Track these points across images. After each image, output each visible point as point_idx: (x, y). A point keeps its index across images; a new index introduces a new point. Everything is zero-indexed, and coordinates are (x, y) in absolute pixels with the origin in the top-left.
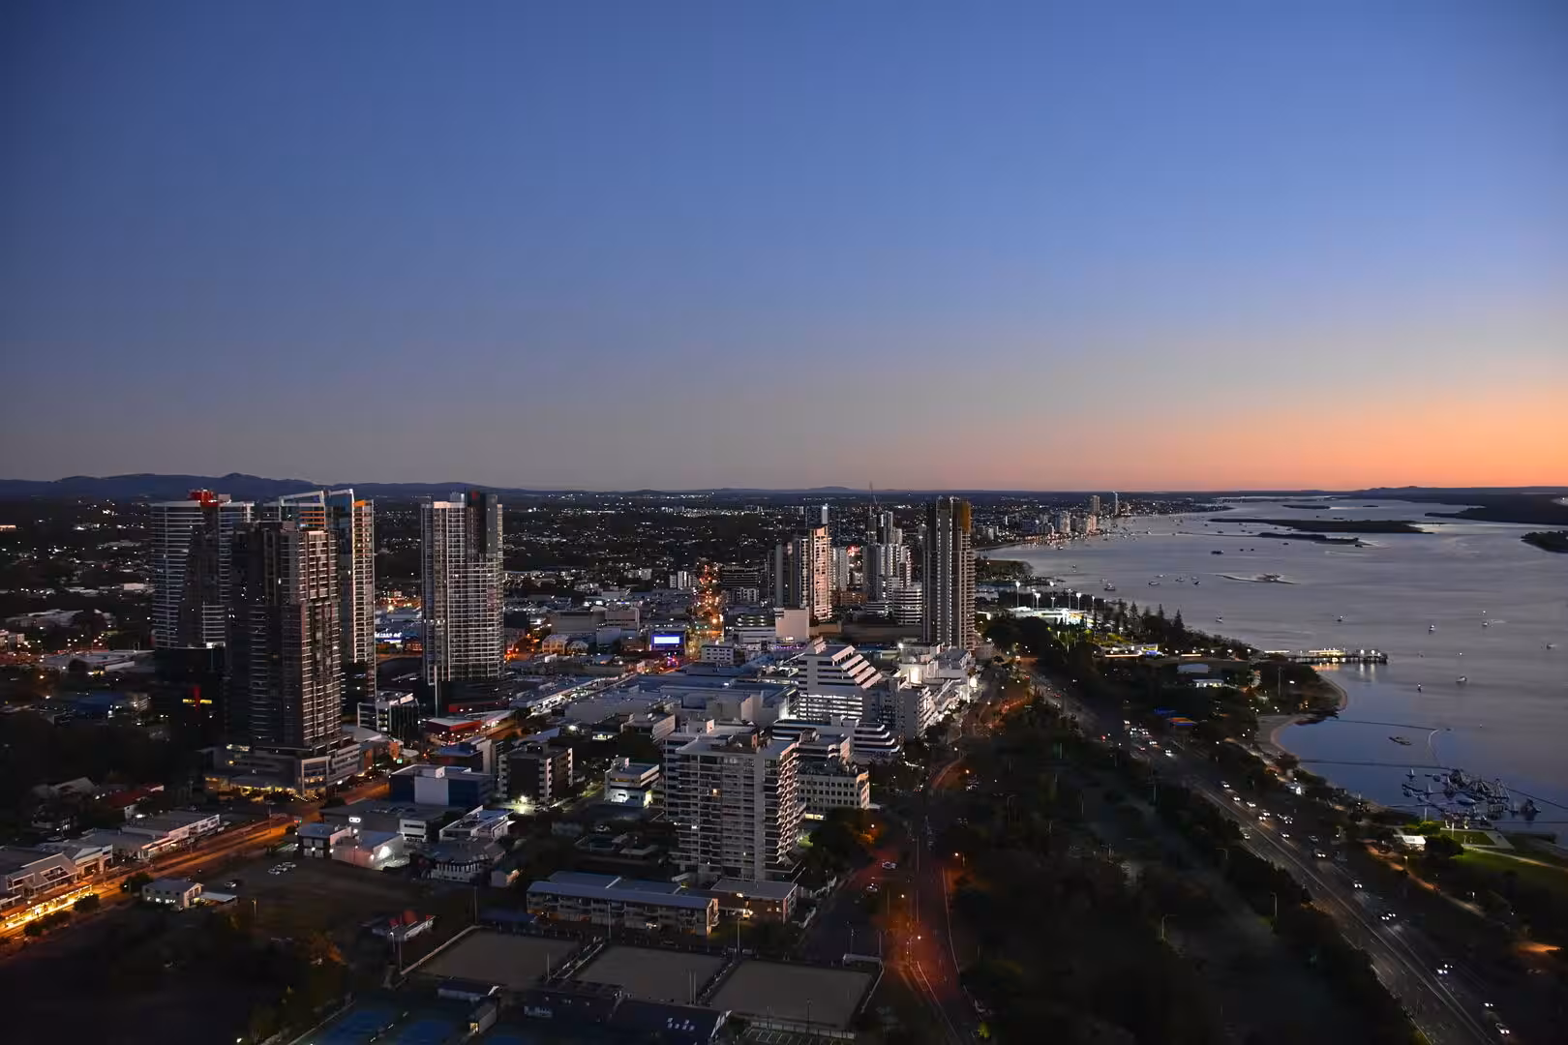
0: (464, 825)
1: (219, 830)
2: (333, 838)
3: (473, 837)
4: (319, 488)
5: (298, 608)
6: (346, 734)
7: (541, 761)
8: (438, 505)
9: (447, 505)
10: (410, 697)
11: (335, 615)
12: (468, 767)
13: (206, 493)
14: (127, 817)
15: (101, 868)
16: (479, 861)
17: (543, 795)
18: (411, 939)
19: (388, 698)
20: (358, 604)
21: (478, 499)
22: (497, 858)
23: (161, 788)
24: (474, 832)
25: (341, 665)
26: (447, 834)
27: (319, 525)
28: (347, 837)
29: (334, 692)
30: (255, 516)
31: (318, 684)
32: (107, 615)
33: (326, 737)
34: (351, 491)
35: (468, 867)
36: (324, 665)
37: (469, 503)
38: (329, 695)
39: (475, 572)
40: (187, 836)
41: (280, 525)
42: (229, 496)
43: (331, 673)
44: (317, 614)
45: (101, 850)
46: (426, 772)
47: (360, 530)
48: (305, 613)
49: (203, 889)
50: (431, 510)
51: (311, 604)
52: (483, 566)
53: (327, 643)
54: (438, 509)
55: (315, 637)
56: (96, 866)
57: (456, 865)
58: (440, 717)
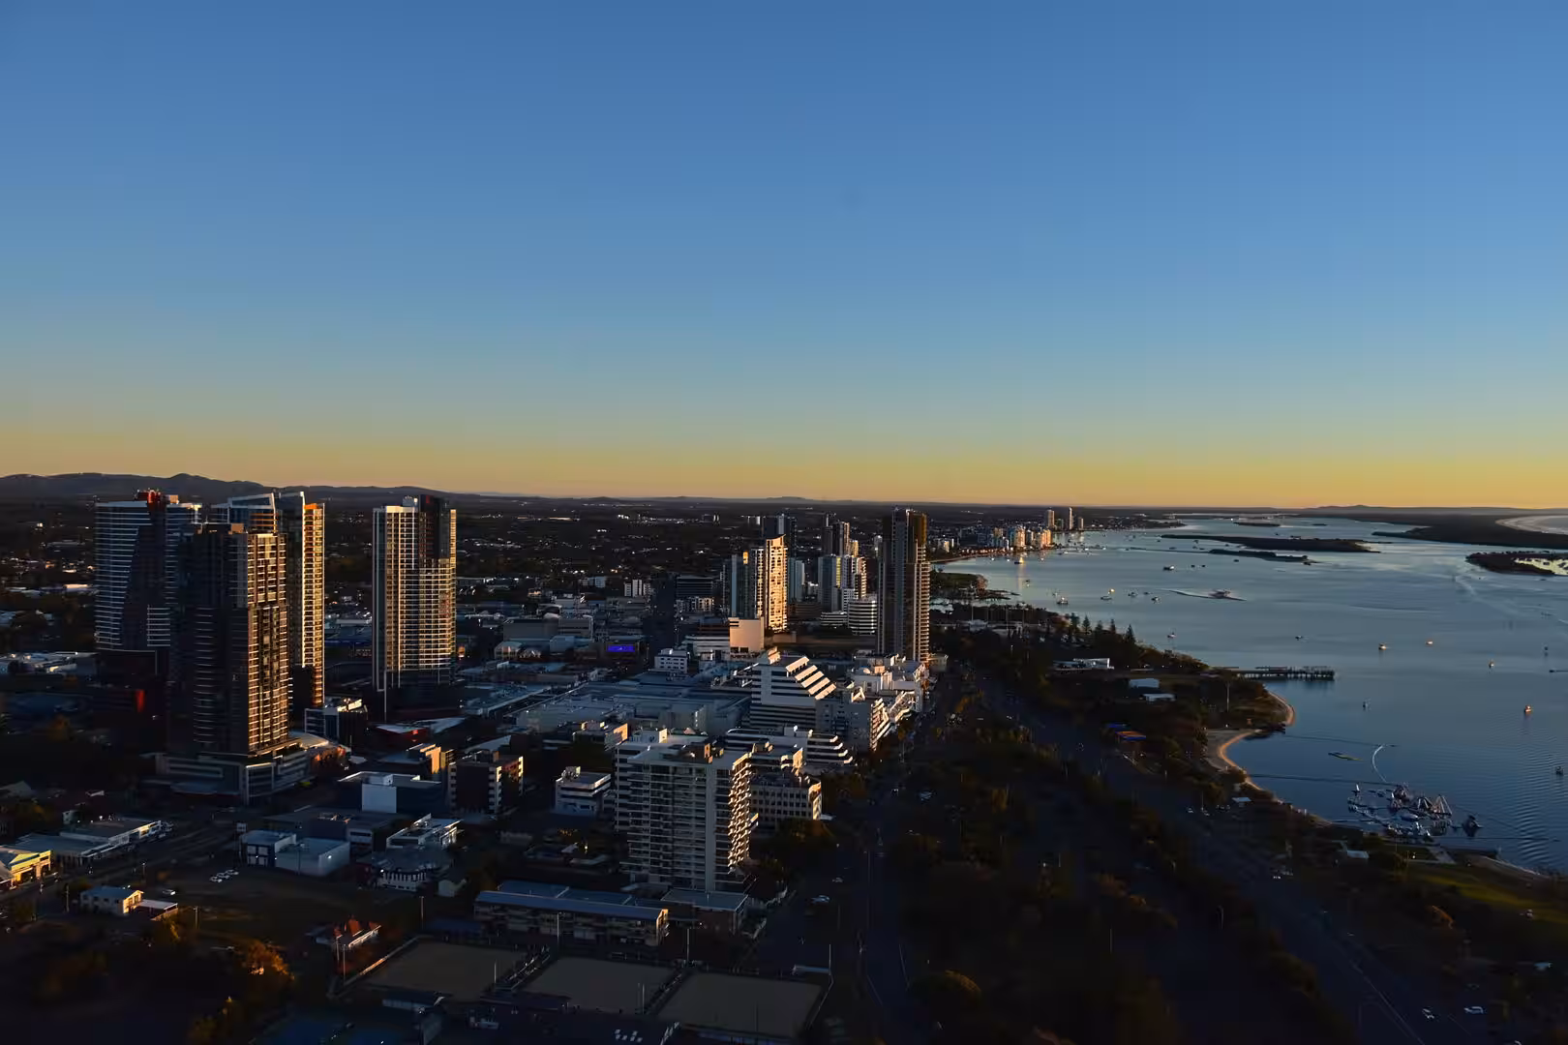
0: (412, 833)
1: (161, 836)
2: (278, 846)
3: (421, 845)
4: (269, 490)
5: (246, 610)
6: (294, 739)
7: (491, 769)
8: (391, 509)
9: (400, 510)
10: (358, 703)
11: (284, 619)
12: (416, 775)
13: (153, 493)
14: (66, 823)
15: (38, 874)
16: (425, 870)
17: (492, 804)
18: (354, 948)
19: (337, 703)
20: (307, 608)
21: (432, 505)
22: (446, 867)
23: (101, 793)
24: (421, 840)
25: (288, 670)
26: (394, 842)
27: (268, 528)
28: (291, 845)
29: (282, 697)
30: (202, 518)
31: (265, 689)
32: (49, 616)
33: (271, 744)
34: (302, 494)
35: (414, 876)
36: (272, 669)
37: (422, 506)
38: (276, 700)
39: (427, 577)
40: (127, 842)
41: (229, 528)
42: (177, 496)
43: (278, 678)
44: (266, 618)
45: (38, 856)
46: (373, 779)
47: (311, 534)
48: (252, 616)
49: (143, 897)
50: (383, 515)
51: (258, 608)
52: (436, 571)
53: (275, 648)
54: (390, 514)
55: (262, 641)
56: (33, 872)
57: (403, 873)
58: (389, 722)
